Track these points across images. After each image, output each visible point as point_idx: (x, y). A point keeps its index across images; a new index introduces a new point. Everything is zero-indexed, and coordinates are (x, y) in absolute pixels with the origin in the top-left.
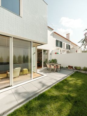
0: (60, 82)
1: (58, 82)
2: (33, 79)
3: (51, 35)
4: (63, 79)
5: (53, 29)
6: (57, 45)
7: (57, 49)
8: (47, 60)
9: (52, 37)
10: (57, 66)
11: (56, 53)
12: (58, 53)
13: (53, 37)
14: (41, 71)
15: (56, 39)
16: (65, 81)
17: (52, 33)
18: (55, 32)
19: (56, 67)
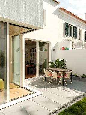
0: (66, 111)
1: (62, 110)
2: (10, 101)
3: (54, 13)
4: (73, 103)
5: (58, 2)
6: (66, 33)
7: (66, 40)
8: (46, 61)
9: (57, 16)
10: (64, 73)
11: (63, 49)
12: (67, 49)
13: (59, 17)
14: (33, 84)
15: (64, 22)
16: (78, 108)
17: (57, 9)
18: (62, 9)
19: (62, 75)
